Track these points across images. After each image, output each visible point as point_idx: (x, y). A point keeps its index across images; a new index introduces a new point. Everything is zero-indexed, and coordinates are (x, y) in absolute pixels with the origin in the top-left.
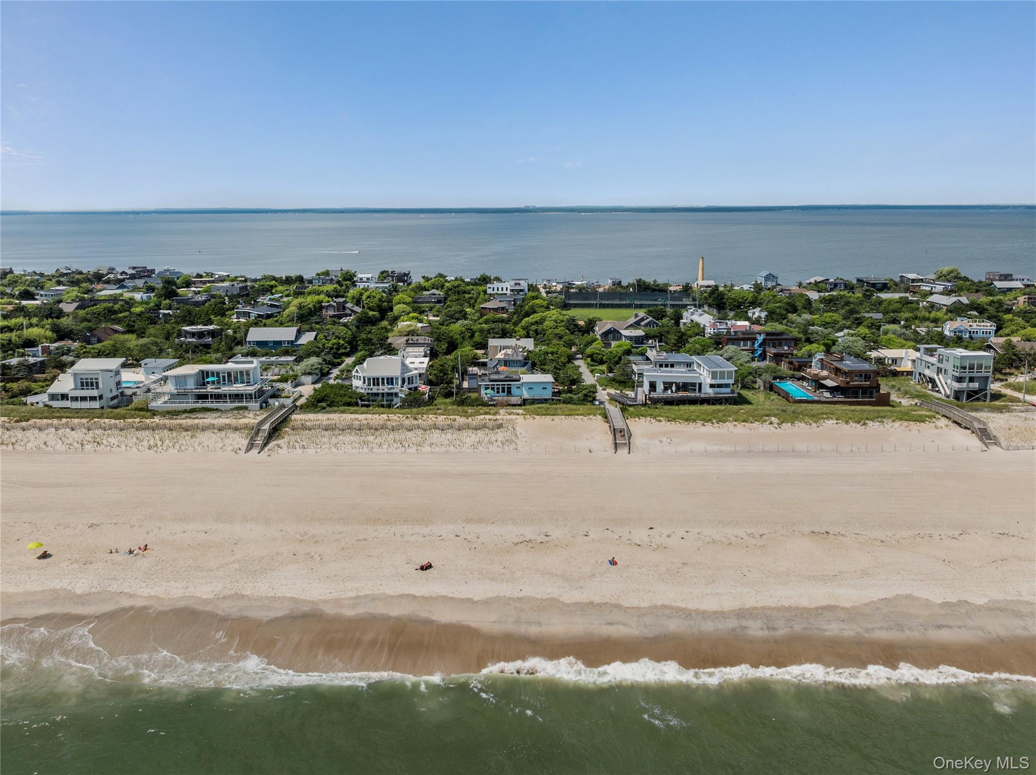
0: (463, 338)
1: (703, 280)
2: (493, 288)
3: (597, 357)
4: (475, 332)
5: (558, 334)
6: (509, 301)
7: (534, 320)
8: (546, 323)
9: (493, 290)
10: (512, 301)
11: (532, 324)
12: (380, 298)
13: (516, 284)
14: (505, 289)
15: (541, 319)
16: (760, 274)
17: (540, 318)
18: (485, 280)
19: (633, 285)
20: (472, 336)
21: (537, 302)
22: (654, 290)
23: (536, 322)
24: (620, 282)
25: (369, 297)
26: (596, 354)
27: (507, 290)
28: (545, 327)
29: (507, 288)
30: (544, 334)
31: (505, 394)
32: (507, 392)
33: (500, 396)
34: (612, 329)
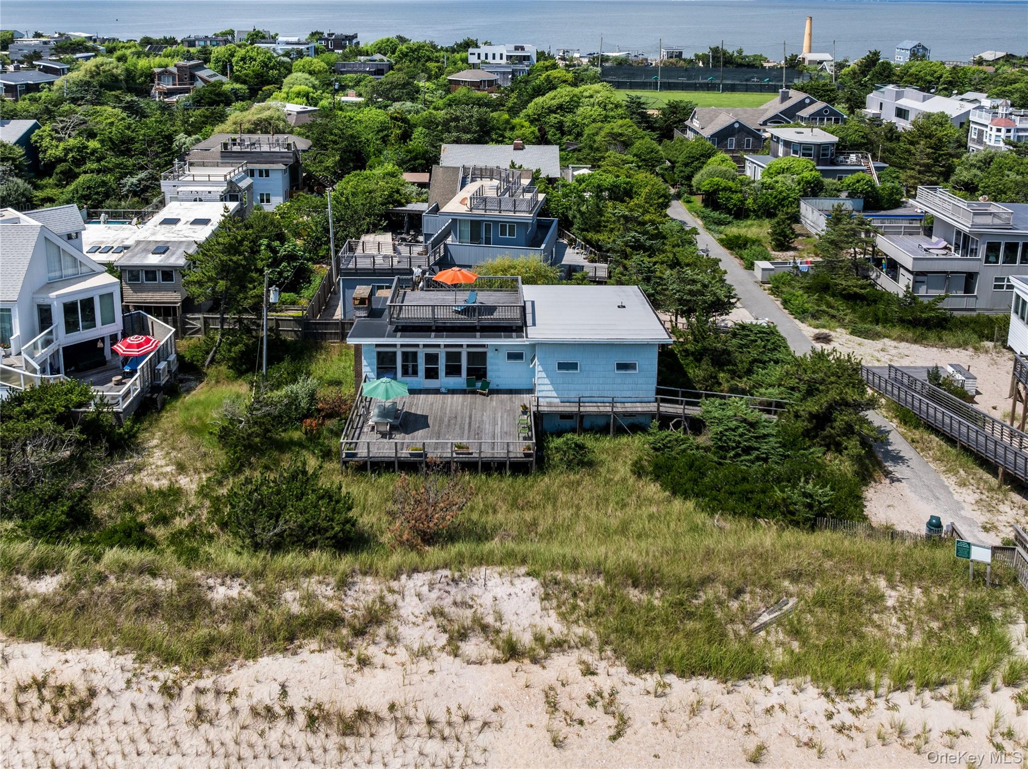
0: (385, 140)
1: (810, 52)
2: (479, 55)
3: (728, 199)
4: (415, 126)
5: (621, 135)
6: (504, 73)
7: (555, 102)
8: (580, 110)
9: (479, 58)
10: (509, 73)
11: (551, 111)
12: (263, 62)
13: (517, 48)
14: (498, 57)
15: (572, 100)
16: (900, 46)
17: (568, 99)
18: (467, 45)
19: (705, 58)
20: (405, 136)
21: (554, 73)
22: (740, 65)
23: (560, 107)
24: (681, 53)
25: (243, 59)
26: (725, 189)
27: (501, 58)
28: (579, 119)
29: (501, 55)
30: (580, 134)
31: (460, 381)
32: (470, 372)
33: (437, 391)
34: (737, 125)
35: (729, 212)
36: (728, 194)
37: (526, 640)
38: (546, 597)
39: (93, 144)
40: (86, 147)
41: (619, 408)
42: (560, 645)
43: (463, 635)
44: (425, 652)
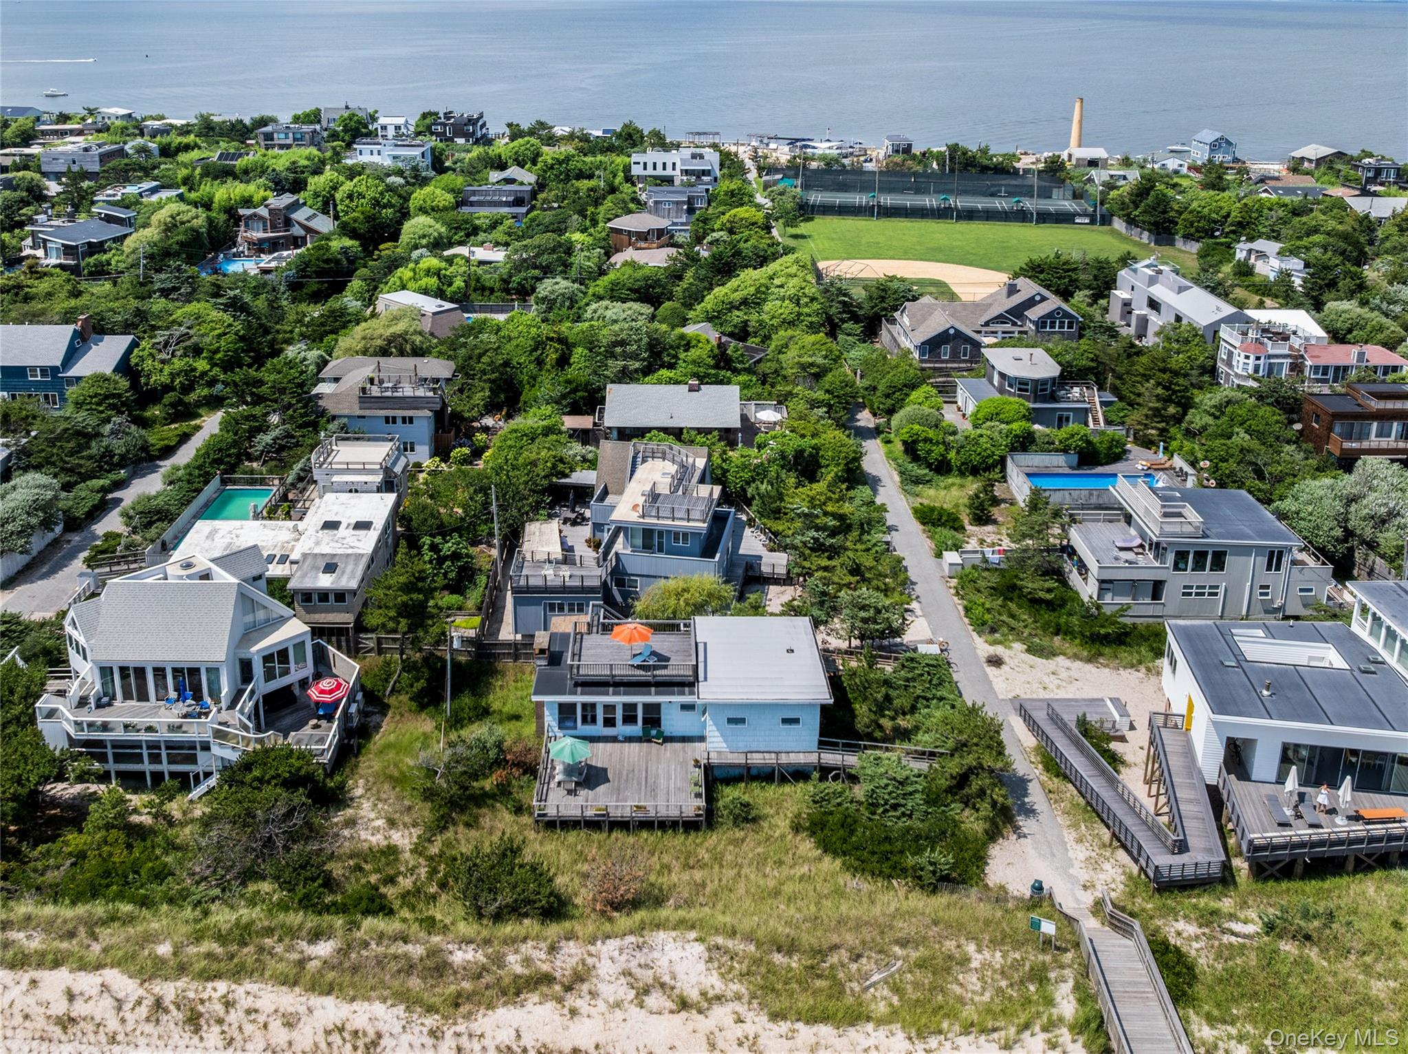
0: (540, 362)
2: (645, 164)
4: (574, 345)
6: (677, 203)
7: (737, 296)
8: (768, 307)
9: (645, 168)
10: (683, 202)
11: (733, 307)
13: (694, 156)
14: (669, 166)
15: (758, 291)
17: (752, 290)
18: (630, 138)
20: (563, 362)
21: (742, 212)
23: (745, 302)
27: (674, 169)
28: (765, 317)
29: (674, 164)
31: (636, 729)
32: (645, 721)
33: (614, 739)
34: (952, 331)
35: (929, 466)
36: (928, 446)
37: (693, 995)
38: (710, 960)
39: (202, 365)
40: (195, 370)
41: (784, 759)
42: (719, 998)
43: (646, 992)
44: (618, 1005)
